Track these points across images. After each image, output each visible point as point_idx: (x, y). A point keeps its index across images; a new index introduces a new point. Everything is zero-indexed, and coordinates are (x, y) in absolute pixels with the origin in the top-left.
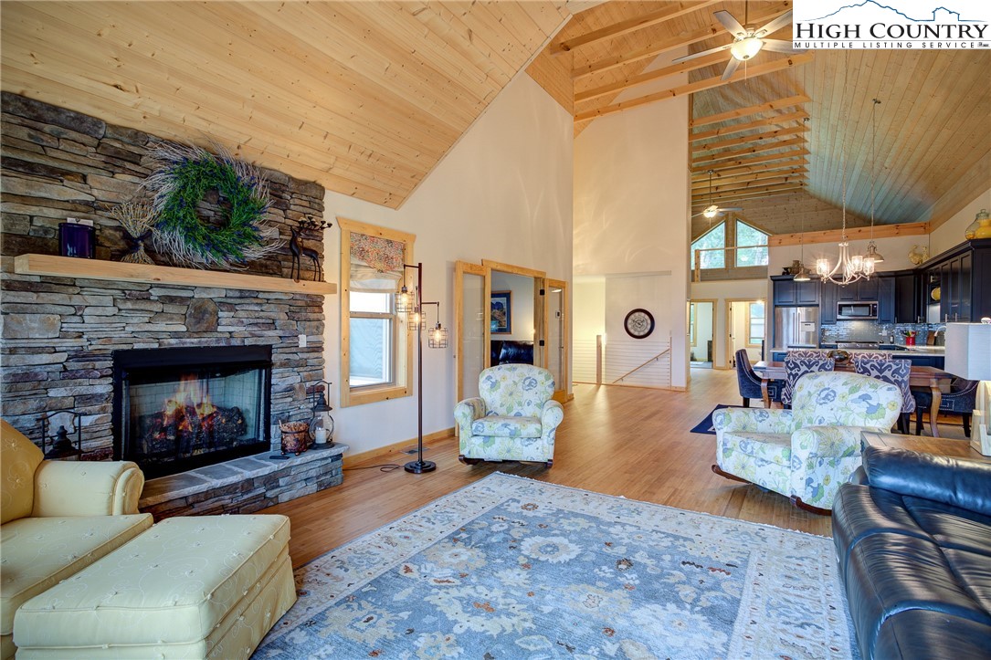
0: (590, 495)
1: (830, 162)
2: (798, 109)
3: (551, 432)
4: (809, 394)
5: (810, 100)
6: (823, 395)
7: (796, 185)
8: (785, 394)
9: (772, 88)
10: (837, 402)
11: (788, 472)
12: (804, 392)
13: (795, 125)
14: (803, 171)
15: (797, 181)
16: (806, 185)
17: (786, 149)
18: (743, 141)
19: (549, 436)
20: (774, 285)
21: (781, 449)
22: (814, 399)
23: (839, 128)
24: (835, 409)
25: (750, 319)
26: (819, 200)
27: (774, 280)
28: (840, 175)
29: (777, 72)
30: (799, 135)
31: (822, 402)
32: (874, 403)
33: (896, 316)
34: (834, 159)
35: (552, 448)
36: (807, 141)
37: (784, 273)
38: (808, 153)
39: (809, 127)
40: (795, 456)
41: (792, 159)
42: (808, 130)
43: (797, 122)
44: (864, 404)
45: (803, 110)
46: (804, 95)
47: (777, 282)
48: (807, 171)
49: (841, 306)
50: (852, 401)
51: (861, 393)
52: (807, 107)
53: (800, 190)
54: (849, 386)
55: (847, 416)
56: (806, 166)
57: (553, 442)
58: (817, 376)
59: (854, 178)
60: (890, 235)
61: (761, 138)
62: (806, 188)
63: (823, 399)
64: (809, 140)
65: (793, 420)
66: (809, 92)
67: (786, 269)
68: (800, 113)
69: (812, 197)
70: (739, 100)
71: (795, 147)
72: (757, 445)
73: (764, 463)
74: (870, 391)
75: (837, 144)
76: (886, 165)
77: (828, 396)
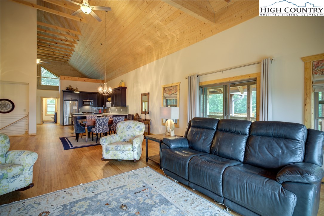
0: (66, 190)
1: (80, 57)
2: (76, 36)
3: (31, 168)
4: (124, 128)
5: (81, 35)
6: (128, 127)
7: (65, 60)
8: (95, 130)
9: (69, 25)
10: (132, 129)
11: (132, 152)
12: (122, 127)
13: (73, 40)
14: (70, 56)
15: (66, 59)
16: (69, 61)
17: (66, 47)
18: (54, 38)
19: (30, 171)
20: (64, 93)
21: (130, 146)
22: (125, 129)
23: (87, 47)
24: (132, 131)
25: (47, 105)
26: (71, 67)
27: (63, 91)
28: (82, 61)
29: (73, 20)
30: (73, 44)
31: (128, 130)
32: (141, 128)
33: (97, 105)
34: (82, 56)
35: (32, 176)
36: (75, 47)
37: (67, 90)
38: (74, 51)
39: (78, 43)
40: (135, 147)
41: (67, 51)
42: (77, 44)
43: (74, 40)
44: (139, 129)
45: (78, 37)
46: (80, 32)
47: (65, 92)
48: (71, 57)
49: (84, 101)
50: (136, 128)
51: (138, 126)
52: (80, 37)
53: (66, 62)
54: (134, 124)
55: (135, 133)
56: (71, 55)
57: (32, 173)
58: (124, 123)
59: (86, 63)
60: (95, 82)
61: (61, 40)
62: (68, 62)
63: (128, 129)
64: (76, 47)
65: (119, 137)
66: (82, 32)
67: (67, 88)
68: (76, 37)
69: (69, 65)
70: (53, 22)
71: (70, 47)
72: (122, 147)
73: (123, 152)
74: (139, 125)
75: (85, 52)
76: (97, 62)
77: (129, 128)
